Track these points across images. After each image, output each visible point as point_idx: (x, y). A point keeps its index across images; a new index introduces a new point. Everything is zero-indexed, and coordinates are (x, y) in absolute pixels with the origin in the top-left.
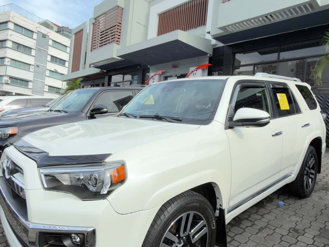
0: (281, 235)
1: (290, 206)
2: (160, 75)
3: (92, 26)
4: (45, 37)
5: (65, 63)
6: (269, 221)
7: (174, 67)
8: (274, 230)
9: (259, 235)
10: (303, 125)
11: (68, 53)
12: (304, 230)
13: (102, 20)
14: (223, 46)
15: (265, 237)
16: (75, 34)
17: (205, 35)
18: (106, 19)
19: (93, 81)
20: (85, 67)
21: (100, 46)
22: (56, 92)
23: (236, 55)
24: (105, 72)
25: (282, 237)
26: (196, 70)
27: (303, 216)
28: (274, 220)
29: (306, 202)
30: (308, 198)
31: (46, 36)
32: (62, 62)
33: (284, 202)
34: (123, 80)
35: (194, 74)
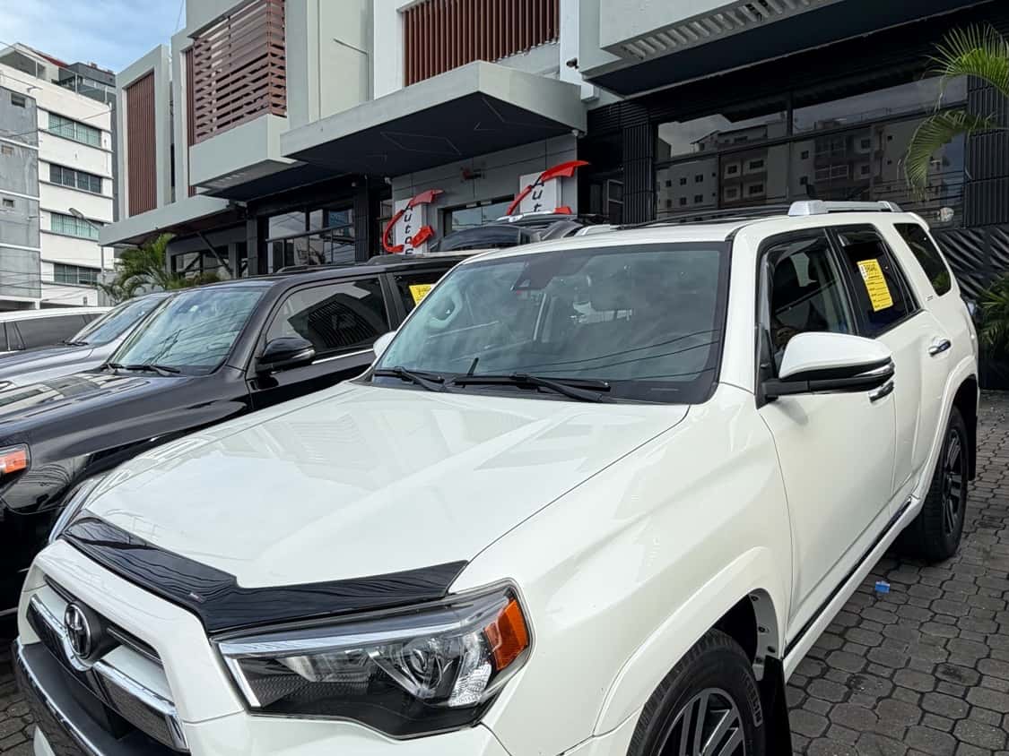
0: (917, 692)
1: (910, 592)
2: (427, 204)
3: (183, 60)
4: (21, 102)
5: (100, 186)
6: (868, 651)
7: (470, 176)
8: (891, 678)
9: (852, 702)
10: (935, 350)
11: (105, 151)
12: (975, 669)
13: (216, 38)
14: (619, 103)
15: (875, 707)
16: (128, 89)
17: (558, 72)
18: (230, 36)
19: (204, 237)
20: (173, 194)
21: (219, 127)
22: (82, 282)
23: (662, 127)
24: (243, 208)
25: (921, 700)
26: (540, 182)
27: (957, 621)
28: (880, 645)
29: (951, 574)
30: (952, 560)
31: (24, 100)
32: (90, 182)
33: (888, 581)
34: (308, 229)
35: (536, 196)
